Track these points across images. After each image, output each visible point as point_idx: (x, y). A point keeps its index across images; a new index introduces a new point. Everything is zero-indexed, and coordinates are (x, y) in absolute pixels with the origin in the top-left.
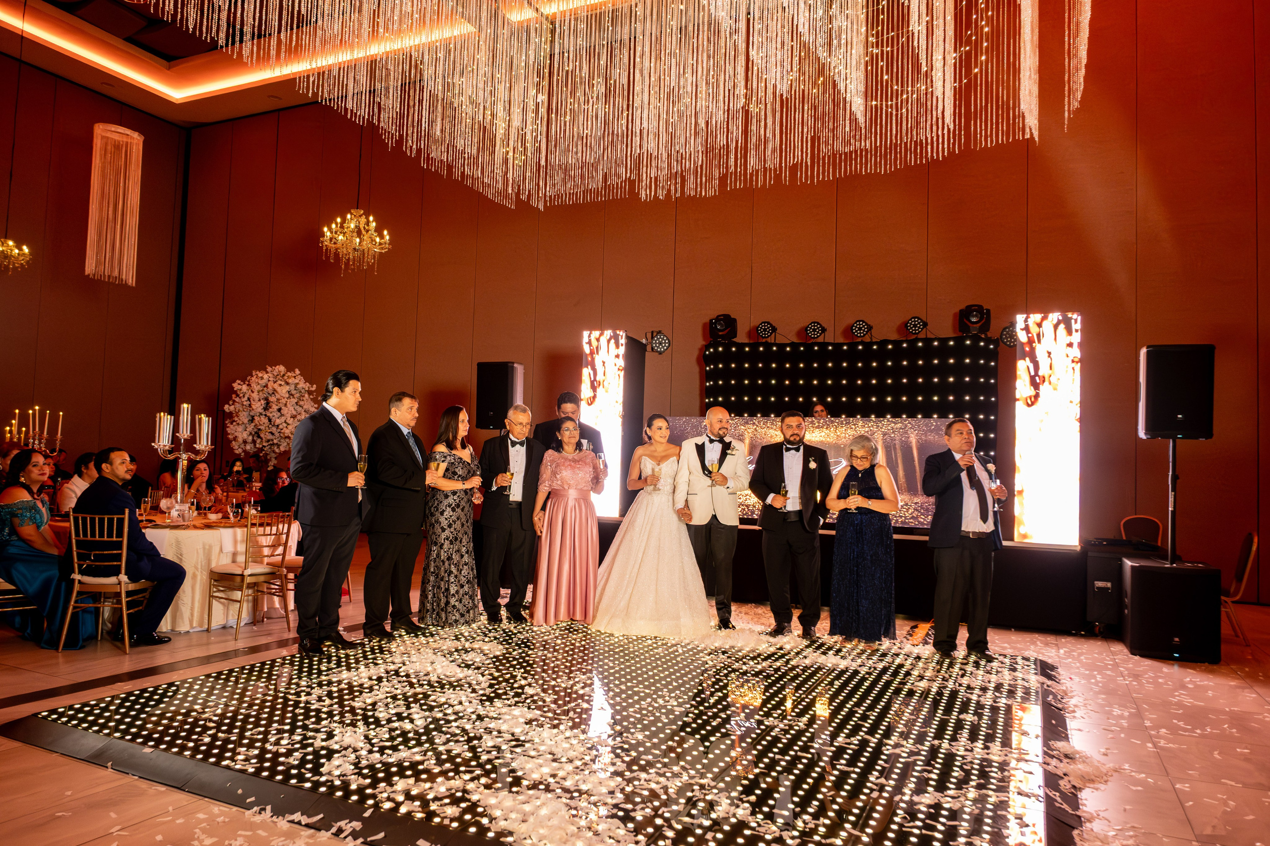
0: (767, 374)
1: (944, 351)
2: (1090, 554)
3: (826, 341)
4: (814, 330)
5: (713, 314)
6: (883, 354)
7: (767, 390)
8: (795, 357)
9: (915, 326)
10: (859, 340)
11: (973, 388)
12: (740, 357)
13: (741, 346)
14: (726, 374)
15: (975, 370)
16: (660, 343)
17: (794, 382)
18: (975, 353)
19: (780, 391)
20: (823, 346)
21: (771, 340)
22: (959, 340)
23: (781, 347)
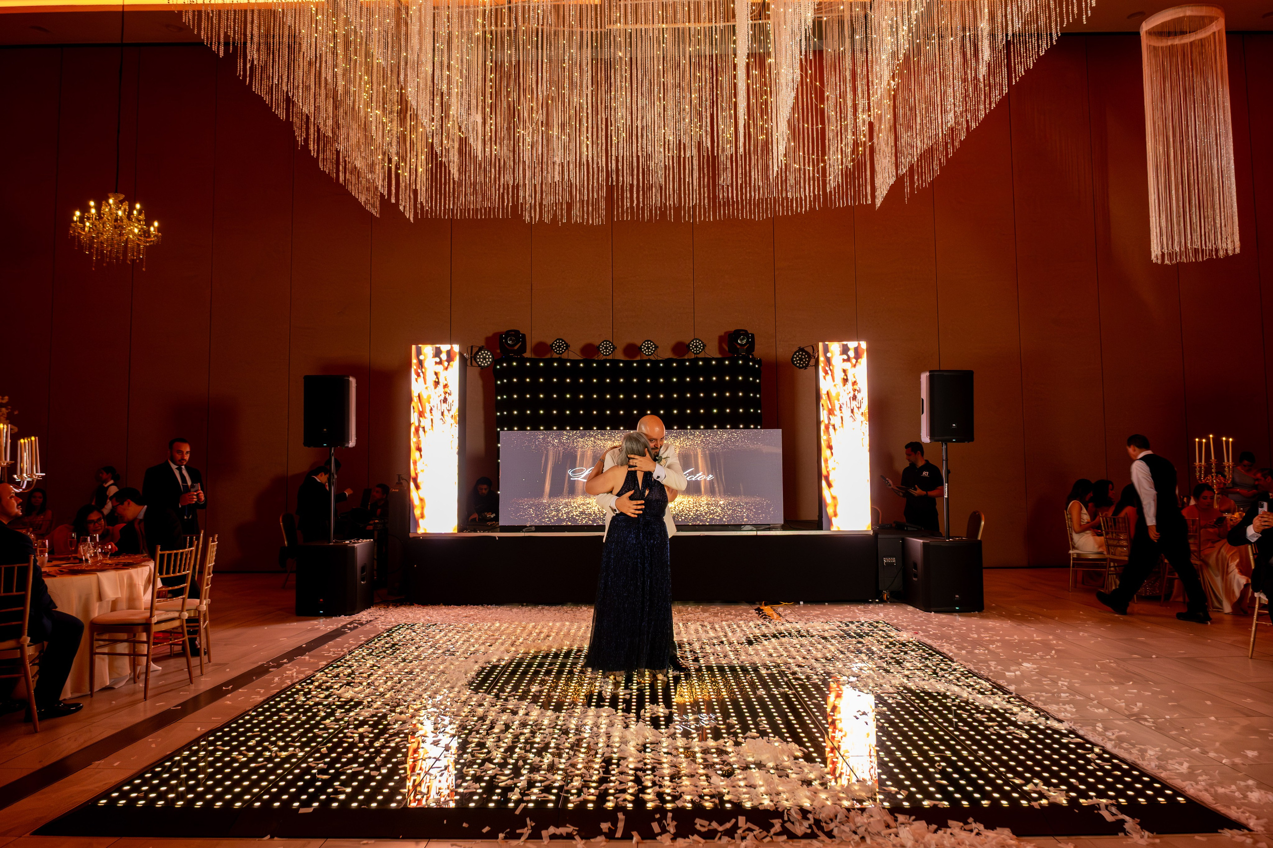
0: (561, 388)
1: (720, 370)
2: (879, 536)
3: (616, 358)
4: (606, 348)
5: (504, 329)
6: (668, 372)
7: (562, 404)
8: (588, 373)
9: (696, 347)
10: (645, 358)
11: (747, 402)
12: (535, 372)
13: (535, 362)
14: (521, 388)
15: (747, 387)
16: (484, 358)
17: (588, 396)
18: (746, 371)
19: (574, 404)
20: (615, 362)
21: (565, 356)
22: (734, 361)
23: (575, 363)
